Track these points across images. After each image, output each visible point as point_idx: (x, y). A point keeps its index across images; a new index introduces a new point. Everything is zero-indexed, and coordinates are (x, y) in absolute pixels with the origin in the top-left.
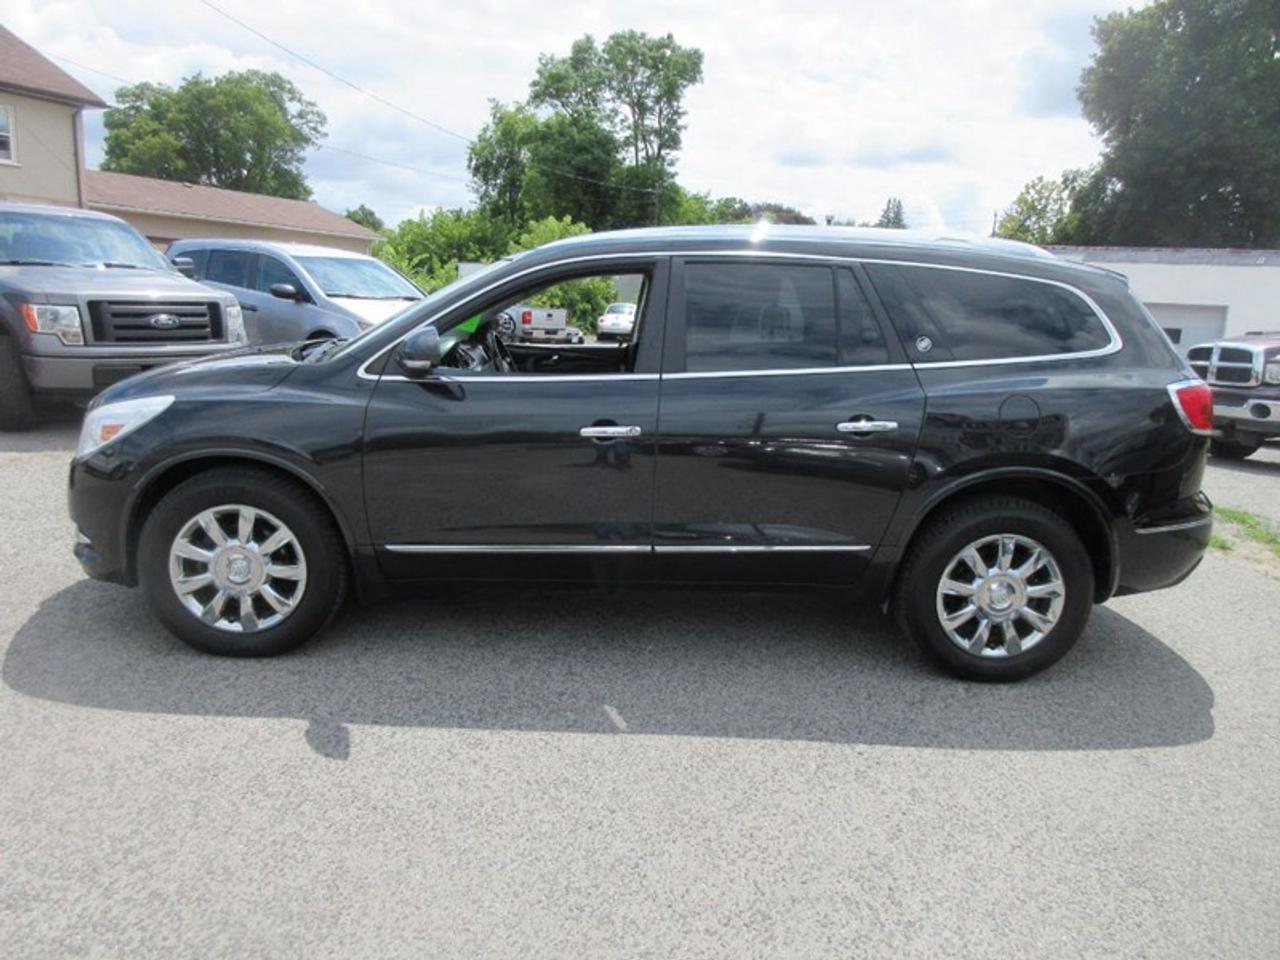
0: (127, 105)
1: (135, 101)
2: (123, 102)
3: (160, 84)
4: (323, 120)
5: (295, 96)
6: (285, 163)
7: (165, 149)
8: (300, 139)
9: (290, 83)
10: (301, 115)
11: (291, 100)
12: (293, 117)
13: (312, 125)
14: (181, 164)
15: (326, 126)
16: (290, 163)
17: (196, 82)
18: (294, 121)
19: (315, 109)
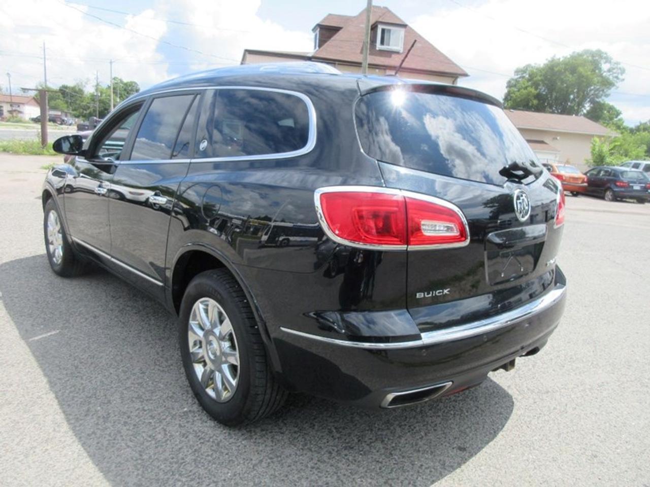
0: (519, 76)
1: (522, 74)
2: (517, 75)
3: (535, 64)
4: (623, 71)
5: (608, 60)
6: (597, 98)
7: (529, 95)
8: (607, 84)
9: (606, 54)
10: (609, 71)
11: (605, 63)
12: (605, 72)
13: (615, 75)
14: (535, 102)
15: (624, 75)
16: (601, 97)
17: (553, 60)
18: (604, 74)
19: (619, 66)
